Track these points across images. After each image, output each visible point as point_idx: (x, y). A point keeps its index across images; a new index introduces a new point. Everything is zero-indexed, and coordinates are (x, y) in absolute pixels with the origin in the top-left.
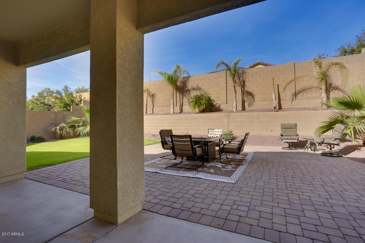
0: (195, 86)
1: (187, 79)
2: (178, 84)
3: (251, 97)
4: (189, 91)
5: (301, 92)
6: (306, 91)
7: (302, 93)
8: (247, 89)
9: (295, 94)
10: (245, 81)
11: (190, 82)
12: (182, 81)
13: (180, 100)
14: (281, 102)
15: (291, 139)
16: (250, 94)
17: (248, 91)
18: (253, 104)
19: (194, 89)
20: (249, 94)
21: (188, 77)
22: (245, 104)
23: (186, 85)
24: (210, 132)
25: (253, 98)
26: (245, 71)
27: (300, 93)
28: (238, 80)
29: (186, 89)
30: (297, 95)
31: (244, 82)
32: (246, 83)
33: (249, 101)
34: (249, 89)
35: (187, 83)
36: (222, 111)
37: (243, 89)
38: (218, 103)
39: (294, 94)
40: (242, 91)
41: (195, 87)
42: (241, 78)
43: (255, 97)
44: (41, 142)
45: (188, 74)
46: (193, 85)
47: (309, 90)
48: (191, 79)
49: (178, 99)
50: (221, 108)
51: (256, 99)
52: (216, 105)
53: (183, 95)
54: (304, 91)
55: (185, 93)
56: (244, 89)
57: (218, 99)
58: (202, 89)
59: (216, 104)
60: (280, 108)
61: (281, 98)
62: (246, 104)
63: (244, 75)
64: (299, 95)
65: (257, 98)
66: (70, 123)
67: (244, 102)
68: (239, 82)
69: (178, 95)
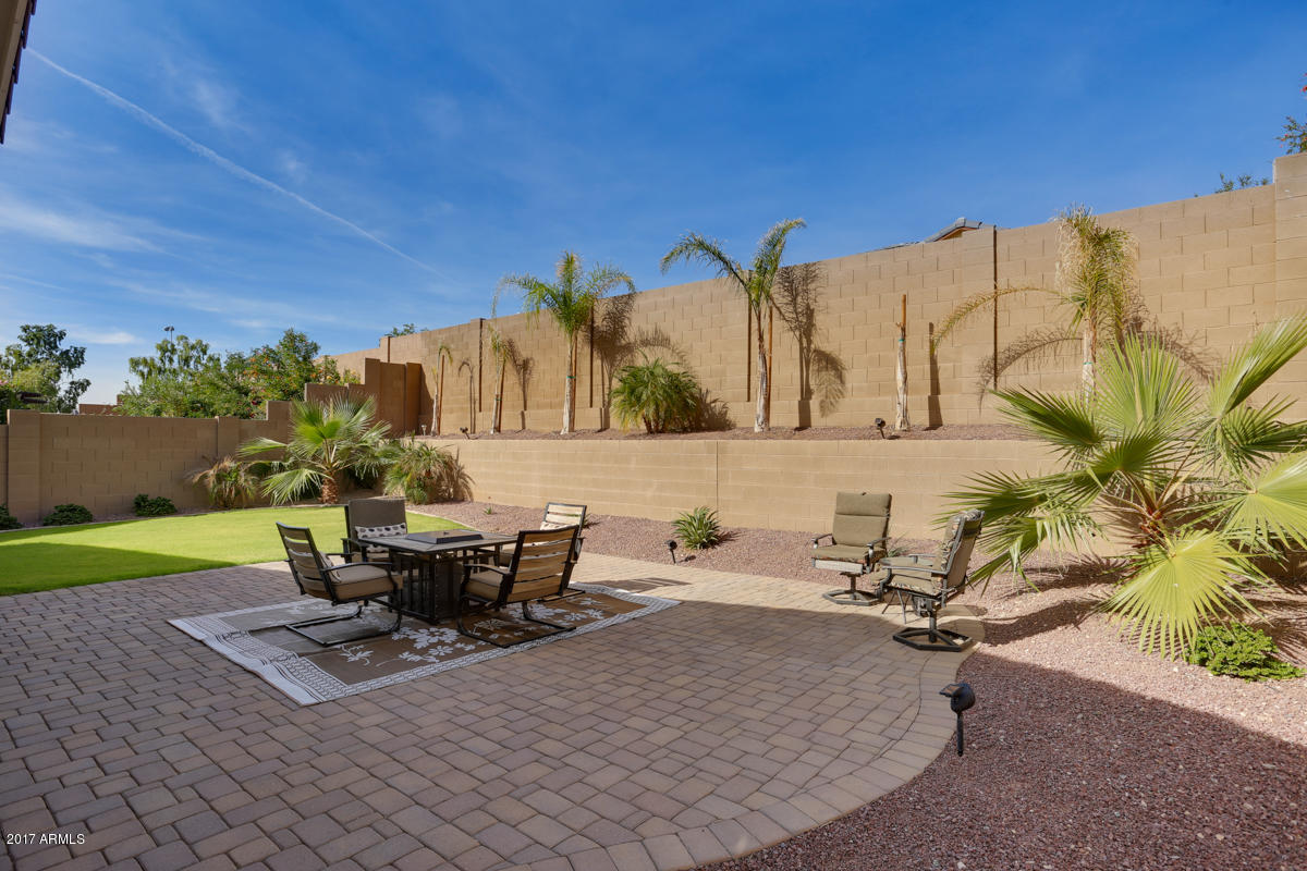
0: (649, 330)
1: (626, 303)
2: (599, 322)
3: (833, 373)
4: (629, 348)
5: (1019, 355)
6: (1037, 354)
7: (1021, 361)
8: (818, 342)
9: (992, 365)
10: (812, 311)
11: (633, 315)
12: (609, 314)
13: (603, 385)
14: (941, 398)
15: (841, 560)
16: (830, 363)
17: (823, 349)
18: (837, 402)
19: (646, 343)
20: (824, 363)
21: (630, 296)
22: (811, 402)
23: (622, 328)
24: (553, 513)
25: (840, 377)
26: (813, 269)
27: (1015, 359)
28: (791, 309)
29: (623, 342)
30: (1004, 368)
31: (810, 313)
32: (819, 319)
33: (824, 391)
34: (828, 342)
35: (627, 321)
36: (730, 429)
37: (805, 345)
38: (721, 397)
39: (988, 366)
40: (801, 349)
41: (651, 335)
42: (799, 299)
43: (847, 376)
44: (159, 514)
45: (630, 284)
46: (644, 327)
47: (1049, 350)
48: (639, 302)
49: (597, 378)
50: (731, 416)
51: (848, 386)
52: (713, 405)
53: (612, 365)
54: (1028, 351)
55: (619, 358)
56: (809, 342)
57: (721, 381)
58: (672, 343)
59: (715, 401)
60: (935, 423)
61: (940, 381)
62: (814, 404)
63: (811, 286)
64: (1008, 370)
65: (853, 378)
66: (252, 457)
67: (806, 393)
68: (791, 315)
69: (597, 362)
